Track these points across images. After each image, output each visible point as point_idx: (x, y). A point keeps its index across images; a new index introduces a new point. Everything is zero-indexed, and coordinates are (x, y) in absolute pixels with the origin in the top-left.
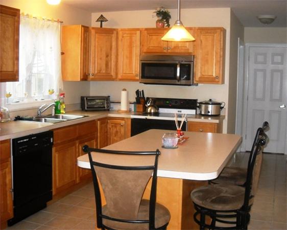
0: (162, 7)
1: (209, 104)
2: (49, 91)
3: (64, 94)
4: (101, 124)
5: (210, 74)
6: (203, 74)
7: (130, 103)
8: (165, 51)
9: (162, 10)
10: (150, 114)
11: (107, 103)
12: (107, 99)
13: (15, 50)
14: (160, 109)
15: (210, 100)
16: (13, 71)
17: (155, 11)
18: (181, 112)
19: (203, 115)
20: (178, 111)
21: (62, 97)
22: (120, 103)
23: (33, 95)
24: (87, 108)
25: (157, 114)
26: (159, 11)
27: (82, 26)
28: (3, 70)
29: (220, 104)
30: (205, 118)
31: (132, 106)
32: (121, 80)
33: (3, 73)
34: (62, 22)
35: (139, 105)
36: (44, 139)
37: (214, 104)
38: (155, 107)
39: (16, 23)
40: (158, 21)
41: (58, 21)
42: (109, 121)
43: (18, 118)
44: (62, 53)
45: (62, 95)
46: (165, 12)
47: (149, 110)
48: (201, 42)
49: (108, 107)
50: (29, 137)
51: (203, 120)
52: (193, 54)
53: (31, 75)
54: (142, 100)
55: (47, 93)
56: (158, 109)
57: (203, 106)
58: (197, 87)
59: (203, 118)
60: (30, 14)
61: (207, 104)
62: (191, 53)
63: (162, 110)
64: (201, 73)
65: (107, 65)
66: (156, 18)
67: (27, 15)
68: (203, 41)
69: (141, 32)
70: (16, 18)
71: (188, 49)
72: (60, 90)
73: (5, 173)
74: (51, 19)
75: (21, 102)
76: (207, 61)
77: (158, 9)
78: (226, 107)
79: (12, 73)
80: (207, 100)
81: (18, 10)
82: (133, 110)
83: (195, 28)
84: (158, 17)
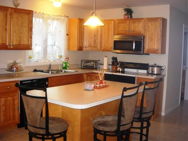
0: (127, 6)
1: (155, 67)
2: (59, 56)
3: (68, 58)
4: (87, 76)
5: (154, 47)
6: (149, 47)
7: (109, 65)
8: (128, 33)
9: (127, 8)
10: (119, 72)
11: (96, 64)
12: (96, 62)
13: (30, 33)
14: (125, 69)
15: (155, 64)
16: (28, 44)
17: (123, 8)
18: (138, 71)
19: (150, 74)
20: (137, 71)
21: (67, 60)
22: (103, 64)
23: (48, 58)
24: (83, 67)
25: (123, 72)
26: (125, 9)
27: (79, 19)
28: (21, 43)
29: (161, 67)
30: (151, 76)
31: (110, 67)
32: (103, 50)
33: (21, 45)
34: (67, 17)
35: (114, 66)
36: (41, 82)
37: (158, 67)
38: (122, 68)
39: (30, 18)
40: (125, 15)
41: (65, 16)
42: (93, 75)
43: (35, 71)
44: (67, 35)
45: (67, 58)
46: (130, 9)
47: (118, 69)
48: (149, 27)
49: (96, 66)
50: (32, 80)
51: (150, 77)
52: (144, 35)
53: (47, 47)
54: (115, 63)
55: (58, 57)
56: (124, 69)
57: (150, 68)
58: (149, 56)
59: (150, 76)
60: (44, 13)
61: (153, 66)
62: (143, 34)
63: (126, 70)
64: (148, 47)
65: (95, 41)
66: (124, 13)
67: (43, 13)
68: (150, 26)
69: (114, 21)
70: (30, 15)
71: (141, 32)
72: (66, 55)
73: (14, 99)
74: (60, 15)
75: (39, 61)
76: (152, 39)
77: (125, 7)
78: (166, 69)
79: (27, 45)
80: (153, 64)
81: (32, 11)
82: (111, 69)
83: (145, 18)
84: (125, 12)
